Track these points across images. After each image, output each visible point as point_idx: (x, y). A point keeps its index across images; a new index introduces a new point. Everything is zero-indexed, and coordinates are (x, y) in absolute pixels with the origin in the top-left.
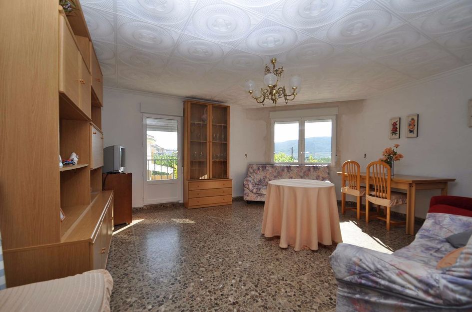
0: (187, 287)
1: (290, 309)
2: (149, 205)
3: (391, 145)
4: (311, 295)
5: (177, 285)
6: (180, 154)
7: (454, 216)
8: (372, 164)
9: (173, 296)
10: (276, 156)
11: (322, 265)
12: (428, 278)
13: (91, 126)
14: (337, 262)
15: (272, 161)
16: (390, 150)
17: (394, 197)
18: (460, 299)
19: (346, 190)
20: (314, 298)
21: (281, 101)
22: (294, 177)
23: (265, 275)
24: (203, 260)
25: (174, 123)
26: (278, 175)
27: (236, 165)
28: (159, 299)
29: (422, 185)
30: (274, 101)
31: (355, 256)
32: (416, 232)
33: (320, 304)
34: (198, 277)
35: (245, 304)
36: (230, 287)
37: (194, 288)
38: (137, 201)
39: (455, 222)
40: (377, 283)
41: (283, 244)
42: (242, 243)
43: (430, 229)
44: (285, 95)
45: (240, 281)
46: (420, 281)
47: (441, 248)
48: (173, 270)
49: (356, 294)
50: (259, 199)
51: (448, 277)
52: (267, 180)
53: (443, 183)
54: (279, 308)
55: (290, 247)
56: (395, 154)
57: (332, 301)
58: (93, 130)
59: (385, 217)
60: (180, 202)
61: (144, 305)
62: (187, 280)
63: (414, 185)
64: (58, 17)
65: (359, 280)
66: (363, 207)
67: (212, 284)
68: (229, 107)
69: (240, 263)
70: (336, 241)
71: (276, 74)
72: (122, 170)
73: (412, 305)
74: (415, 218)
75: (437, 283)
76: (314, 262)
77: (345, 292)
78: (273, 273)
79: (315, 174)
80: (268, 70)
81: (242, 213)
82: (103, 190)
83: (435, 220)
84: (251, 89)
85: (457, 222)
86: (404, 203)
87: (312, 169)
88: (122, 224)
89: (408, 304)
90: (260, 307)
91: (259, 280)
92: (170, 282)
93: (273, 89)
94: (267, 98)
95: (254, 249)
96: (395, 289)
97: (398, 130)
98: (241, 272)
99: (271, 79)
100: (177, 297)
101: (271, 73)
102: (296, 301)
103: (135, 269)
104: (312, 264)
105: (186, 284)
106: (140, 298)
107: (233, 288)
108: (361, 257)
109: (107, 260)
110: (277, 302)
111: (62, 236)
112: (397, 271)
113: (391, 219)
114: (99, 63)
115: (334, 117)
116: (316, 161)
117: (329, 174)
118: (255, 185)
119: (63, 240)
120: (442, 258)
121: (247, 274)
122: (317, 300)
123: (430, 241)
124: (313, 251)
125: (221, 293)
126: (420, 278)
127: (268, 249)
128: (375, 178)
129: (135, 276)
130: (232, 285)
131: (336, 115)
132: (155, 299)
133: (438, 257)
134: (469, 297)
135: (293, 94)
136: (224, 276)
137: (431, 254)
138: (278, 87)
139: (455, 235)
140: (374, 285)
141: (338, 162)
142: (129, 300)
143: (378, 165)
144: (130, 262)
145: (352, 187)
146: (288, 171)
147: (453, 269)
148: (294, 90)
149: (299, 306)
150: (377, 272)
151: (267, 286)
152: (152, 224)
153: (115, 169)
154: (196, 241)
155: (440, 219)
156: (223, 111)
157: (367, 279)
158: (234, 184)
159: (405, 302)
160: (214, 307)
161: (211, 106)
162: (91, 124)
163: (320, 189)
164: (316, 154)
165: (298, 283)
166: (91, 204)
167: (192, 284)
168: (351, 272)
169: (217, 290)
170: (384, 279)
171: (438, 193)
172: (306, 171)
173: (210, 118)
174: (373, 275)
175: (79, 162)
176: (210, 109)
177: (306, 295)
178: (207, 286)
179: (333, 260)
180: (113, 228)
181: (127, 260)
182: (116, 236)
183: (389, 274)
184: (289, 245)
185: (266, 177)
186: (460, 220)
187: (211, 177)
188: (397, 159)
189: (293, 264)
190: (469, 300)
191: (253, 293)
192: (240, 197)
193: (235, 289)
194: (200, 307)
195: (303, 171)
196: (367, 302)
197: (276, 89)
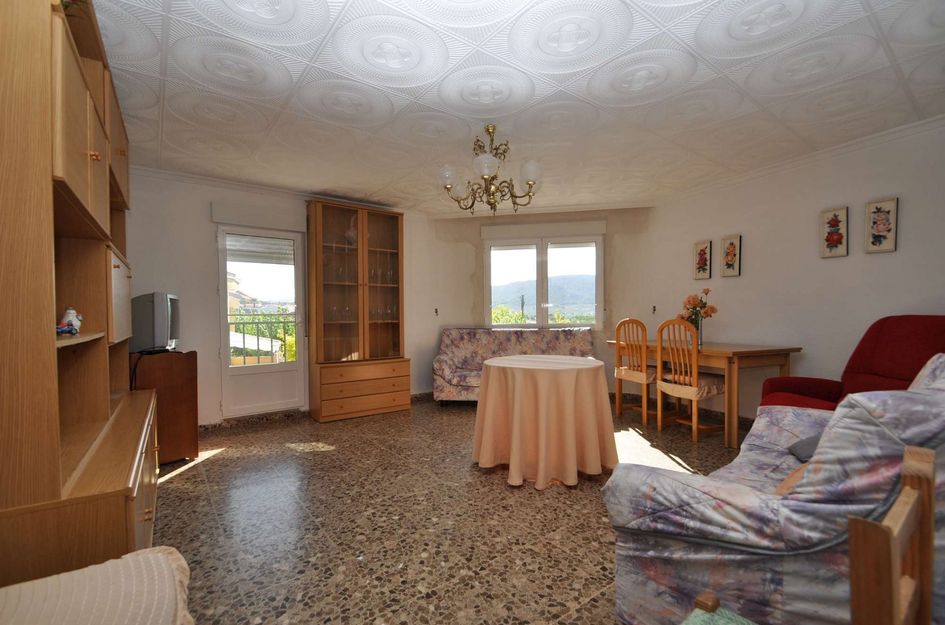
0: (331, 575)
1: (534, 595)
2: (235, 419)
3: (696, 289)
4: (569, 566)
5: (311, 574)
6: (302, 310)
7: (799, 410)
8: (667, 324)
9: (304, 596)
10: (495, 313)
11: (585, 511)
12: (762, 508)
13: (109, 251)
14: (615, 496)
15: (487, 323)
16: (695, 298)
17: (703, 383)
18: (809, 537)
19: (622, 372)
20: (575, 570)
21: (505, 206)
22: (529, 352)
23: (483, 537)
24: (359, 522)
25: (287, 247)
26: (499, 349)
27: (418, 331)
28: (275, 604)
29: (749, 359)
30: (493, 206)
31: (645, 484)
32: (741, 440)
33: (586, 580)
34: (353, 555)
35: (450, 594)
36: (417, 566)
37: (347, 576)
38: (209, 412)
39: (802, 420)
40: (682, 526)
41: (515, 479)
42: (435, 482)
43: (764, 434)
44: (513, 196)
45: (438, 553)
46: (750, 515)
47: (781, 464)
48: (299, 545)
49: (648, 550)
50: (464, 397)
51: (792, 503)
52: (478, 359)
53: (783, 356)
54: (513, 595)
55: (526, 483)
56: (704, 305)
57: (607, 573)
58: (114, 260)
59: (690, 418)
60: (302, 409)
61: (244, 619)
62: (330, 561)
63: (736, 360)
64: (49, 20)
65: (653, 525)
66: (652, 404)
67: (382, 565)
68: (402, 215)
69: (435, 520)
70: (609, 465)
71: (496, 155)
72: (173, 346)
73: (739, 557)
74: (739, 417)
75: (775, 515)
76: (571, 507)
77: (630, 549)
78: (498, 532)
79: (568, 345)
80: (480, 147)
81: (431, 426)
82: (131, 389)
83: (771, 418)
84: (448, 182)
85: (805, 419)
86: (720, 392)
87: (562, 336)
88: (175, 462)
89: (732, 557)
90: (477, 596)
91: (472, 548)
92: (295, 568)
93: (491, 184)
94: (479, 199)
95: (461, 491)
96: (712, 533)
97: (708, 263)
98: (438, 536)
99: (487, 164)
100: (313, 596)
101: (485, 152)
102: (543, 578)
103: (216, 551)
104: (569, 511)
105: (329, 569)
106: (233, 606)
107: (424, 568)
108: (656, 485)
109: (152, 536)
110: (509, 584)
111: (64, 484)
112: (714, 502)
113: (699, 423)
114: (123, 117)
115: (601, 238)
116: (567, 321)
117: (592, 344)
118: (456, 369)
119: (66, 493)
120: (782, 480)
121: (451, 539)
122: (581, 573)
123: (765, 453)
124: (570, 488)
125: (402, 579)
126: (749, 510)
127: (486, 489)
128: (672, 349)
129: (217, 563)
130: (422, 562)
131: (604, 235)
132: (266, 604)
133: (778, 480)
134: (823, 532)
135: (528, 194)
136: (405, 548)
137: (766, 476)
138: (500, 179)
139: (802, 441)
140: (678, 530)
141: (607, 322)
142: (210, 612)
143: (676, 326)
144: (203, 537)
145: (633, 368)
146: (518, 340)
147: (799, 490)
148: (531, 186)
149: (549, 587)
150: (683, 507)
151: (488, 557)
152: (244, 458)
153: (158, 344)
154: (343, 485)
155: (779, 417)
156: (389, 223)
157: (667, 520)
158: (414, 370)
159: (729, 554)
160: (389, 606)
161: (366, 213)
162: (108, 246)
163: (579, 372)
164: (566, 307)
165: (545, 546)
166: (112, 419)
167: (342, 568)
168: (640, 512)
169: (393, 574)
170: (693, 517)
171: (774, 373)
172: (551, 339)
173: (363, 236)
174: (676, 513)
175: (84, 330)
176: (363, 217)
177: (560, 567)
178: (372, 569)
179: (608, 493)
180: (158, 471)
181: (196, 533)
182: (166, 487)
183: (701, 508)
184: (524, 481)
185: (476, 353)
186: (809, 416)
187: (367, 357)
188: (708, 315)
189: (533, 513)
190: (824, 536)
191: (463, 572)
192: (427, 394)
193: (429, 569)
194: (361, 609)
195: (545, 340)
196: (668, 561)
197: (497, 183)
